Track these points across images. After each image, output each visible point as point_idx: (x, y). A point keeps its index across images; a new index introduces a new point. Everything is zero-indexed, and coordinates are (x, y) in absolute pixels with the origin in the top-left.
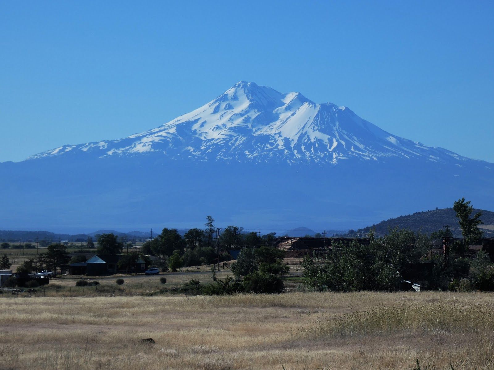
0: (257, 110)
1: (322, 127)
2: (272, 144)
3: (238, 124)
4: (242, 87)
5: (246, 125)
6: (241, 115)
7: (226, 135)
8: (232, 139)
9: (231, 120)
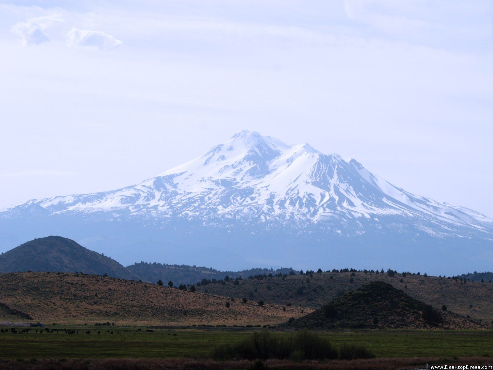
0: (253, 162)
1: (317, 180)
2: (252, 199)
3: (226, 177)
4: (241, 137)
5: (235, 177)
6: (233, 167)
7: (206, 188)
8: (210, 193)
9: (221, 171)
